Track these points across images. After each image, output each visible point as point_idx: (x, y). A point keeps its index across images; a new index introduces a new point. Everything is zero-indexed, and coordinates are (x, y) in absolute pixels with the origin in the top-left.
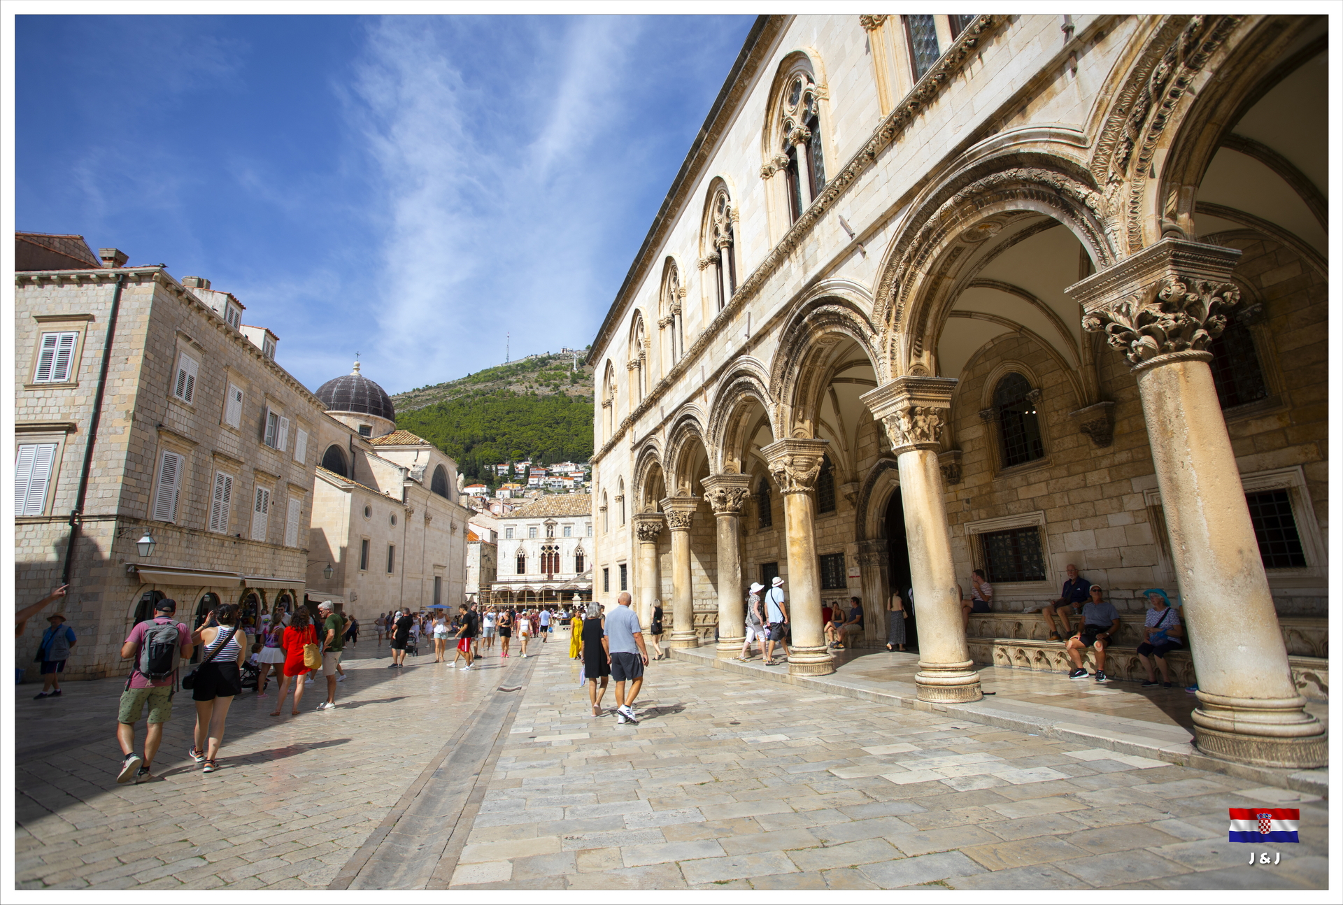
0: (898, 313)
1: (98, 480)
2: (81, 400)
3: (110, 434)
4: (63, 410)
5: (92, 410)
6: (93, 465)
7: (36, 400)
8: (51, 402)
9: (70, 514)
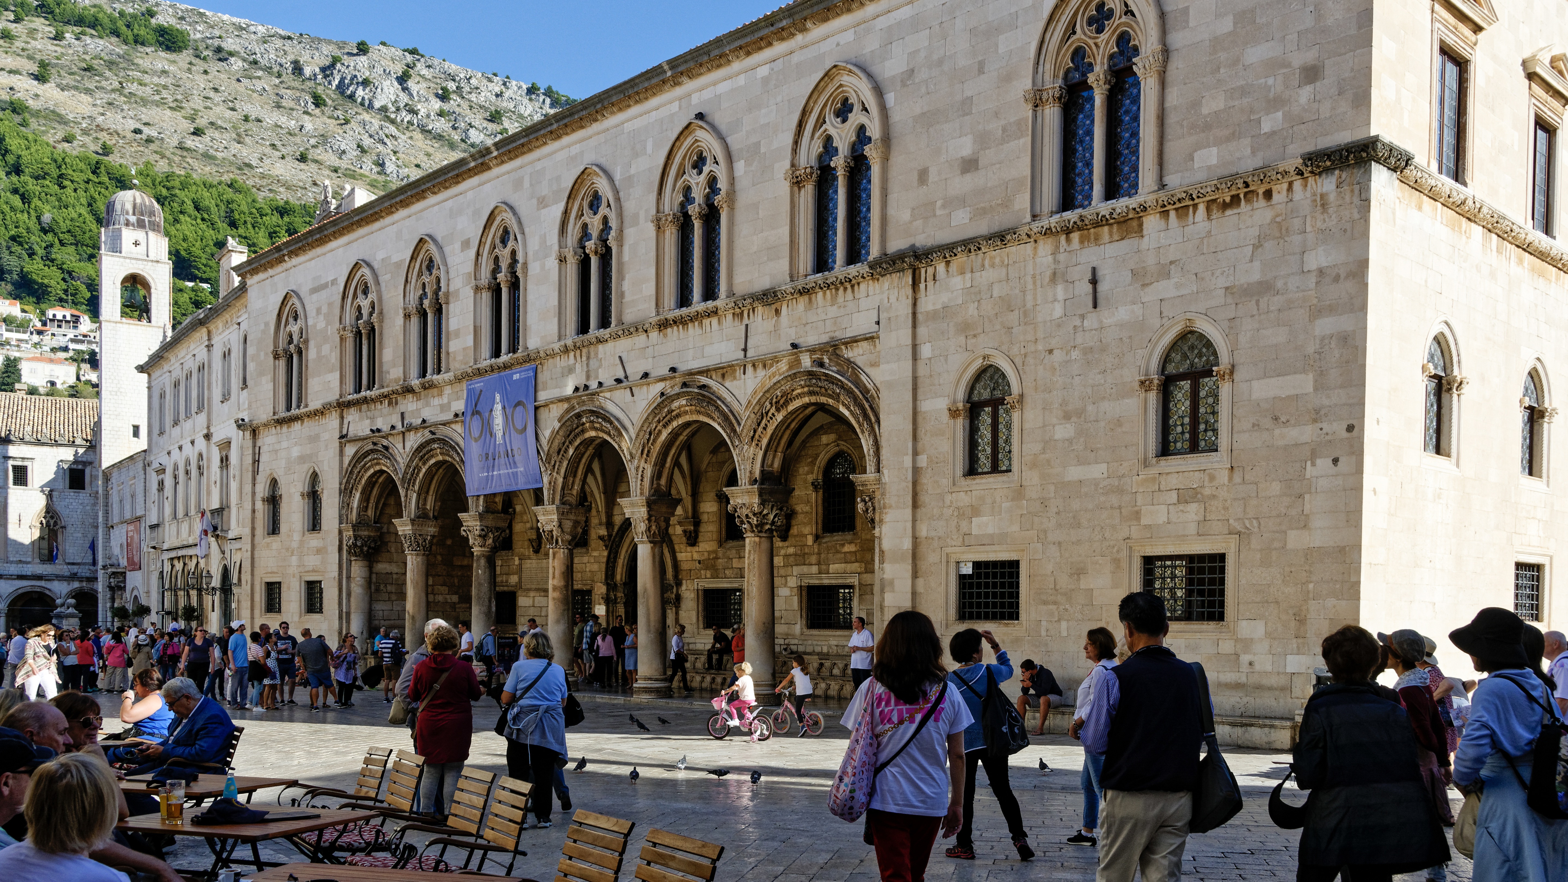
0: (649, 452)
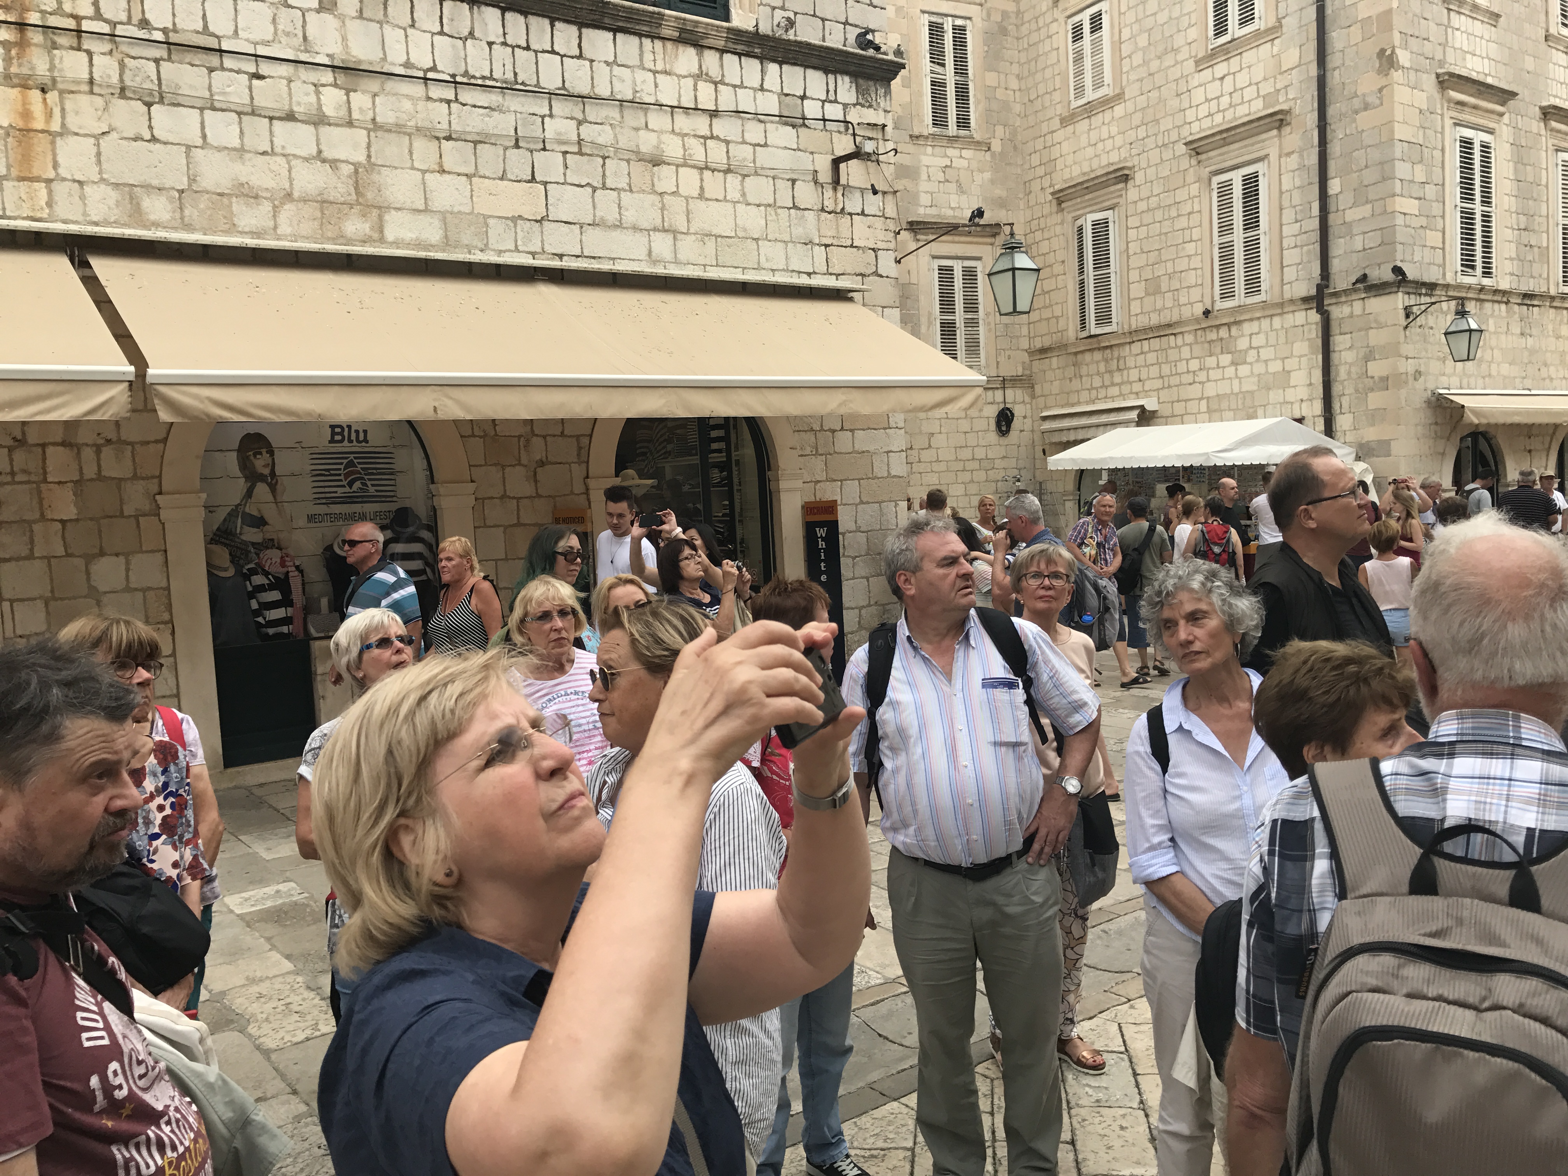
1: (1351, 215)
2: (1292, 57)
3: (1356, 112)
4: (1267, 88)
5: (1313, 70)
6: (1334, 186)
7: (1218, 83)
8: (1242, 79)
9: (1313, 292)
